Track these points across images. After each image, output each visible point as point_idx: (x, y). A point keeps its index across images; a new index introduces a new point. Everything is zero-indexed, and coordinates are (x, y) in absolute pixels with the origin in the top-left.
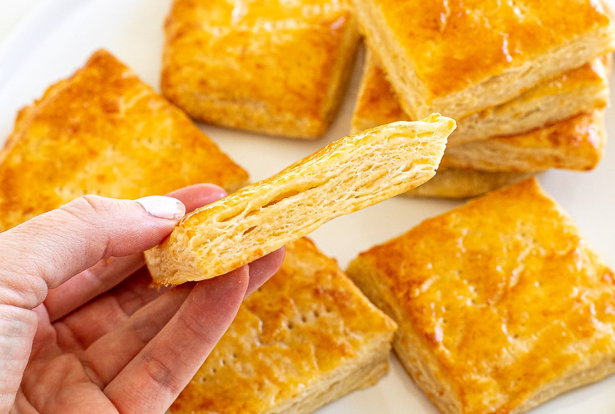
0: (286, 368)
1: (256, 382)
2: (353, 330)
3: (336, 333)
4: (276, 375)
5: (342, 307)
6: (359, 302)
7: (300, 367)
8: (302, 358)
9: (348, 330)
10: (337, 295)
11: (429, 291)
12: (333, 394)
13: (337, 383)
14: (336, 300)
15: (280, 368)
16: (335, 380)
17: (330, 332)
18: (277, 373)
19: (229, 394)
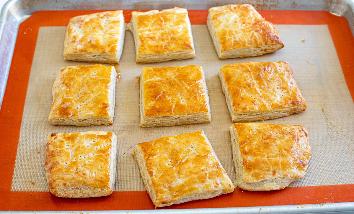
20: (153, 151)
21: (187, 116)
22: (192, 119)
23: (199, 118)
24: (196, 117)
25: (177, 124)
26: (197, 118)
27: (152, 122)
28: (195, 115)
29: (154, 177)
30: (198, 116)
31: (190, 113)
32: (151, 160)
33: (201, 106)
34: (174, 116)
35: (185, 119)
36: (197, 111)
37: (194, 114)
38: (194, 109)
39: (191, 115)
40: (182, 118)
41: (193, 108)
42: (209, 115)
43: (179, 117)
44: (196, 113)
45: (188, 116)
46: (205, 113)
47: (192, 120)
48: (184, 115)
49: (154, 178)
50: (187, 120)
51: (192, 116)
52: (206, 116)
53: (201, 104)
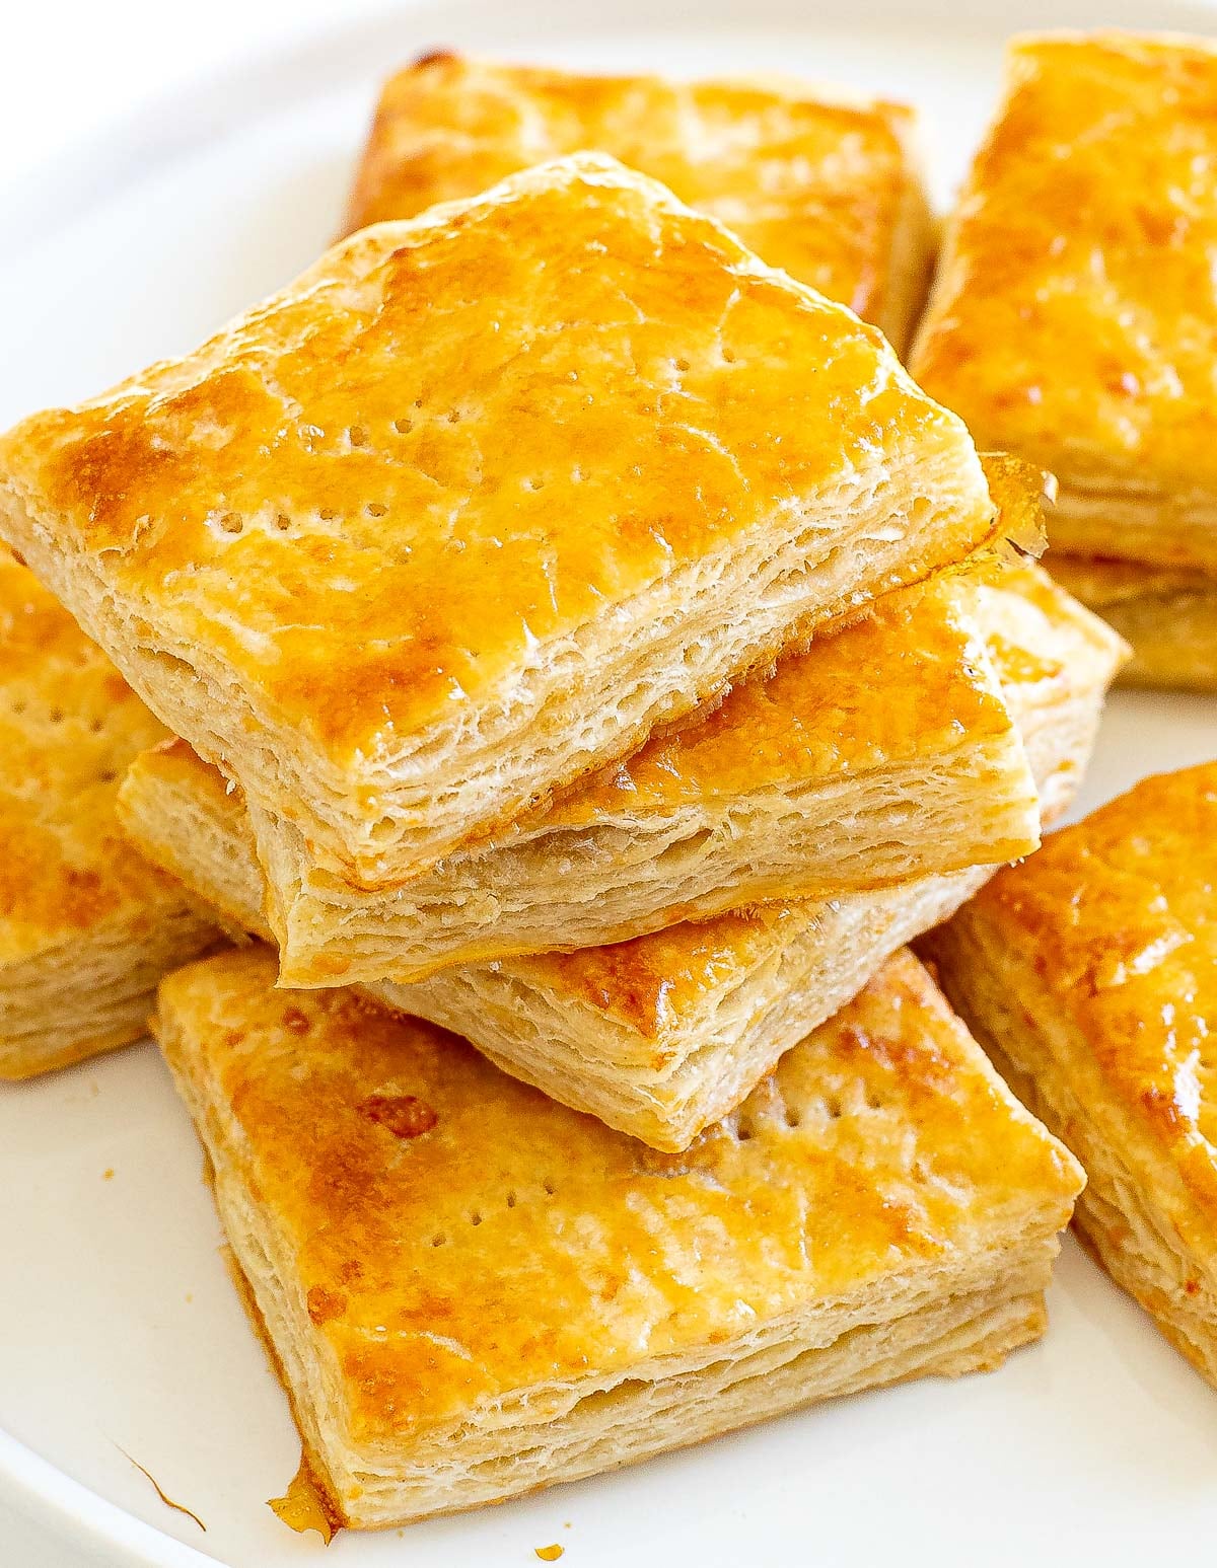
0: (707, 1251)
1: (599, 1271)
2: (940, 1167)
3: (887, 1171)
4: (669, 1264)
5: (919, 1095)
6: (978, 1087)
7: (753, 1251)
8: (765, 1227)
9: (925, 1168)
10: (910, 1058)
11: (1155, 971)
12: (848, 1367)
13: (868, 1328)
14: (904, 1072)
15: (687, 1245)
16: (860, 1318)
17: (870, 1163)
18: (674, 1256)
19: (506, 1296)
20: (1111, 910)
21: (788, 805)
22: (842, 840)
23: (917, 822)
24: (882, 811)
25: (689, 907)
26: (897, 820)
27: (412, 922)
28: (871, 783)
29: (1195, 1138)
30: (904, 795)
31: (824, 766)
32: (1120, 989)
33: (920, 681)
34: (649, 825)
35: (770, 850)
36: (888, 744)
37: (866, 773)
38: (859, 718)
39: (829, 794)
40: (736, 831)
41: (843, 715)
42: (1018, 774)
43: (704, 833)
44: (879, 757)
45: (805, 798)
46: (975, 753)
47: (845, 850)
48: (759, 802)
49: (1199, 1154)
50: (791, 857)
51: (841, 804)
52: (990, 777)
53: (922, 667)
